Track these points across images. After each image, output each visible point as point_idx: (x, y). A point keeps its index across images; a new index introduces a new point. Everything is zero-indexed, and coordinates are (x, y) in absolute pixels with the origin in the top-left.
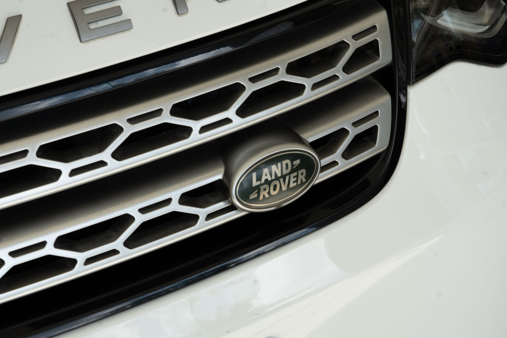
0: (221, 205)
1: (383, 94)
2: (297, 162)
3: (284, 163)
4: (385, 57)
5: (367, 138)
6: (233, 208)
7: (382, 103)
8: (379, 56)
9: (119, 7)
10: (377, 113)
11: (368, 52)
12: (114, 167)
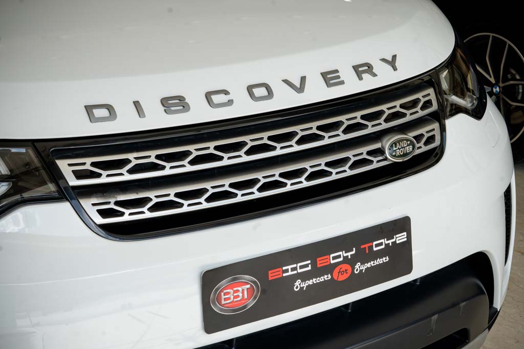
0: (381, 158)
1: (433, 122)
2: (409, 142)
3: (404, 142)
4: (435, 107)
5: (431, 139)
6: (386, 159)
7: (436, 126)
8: (432, 105)
9: (339, 76)
10: (434, 129)
11: (428, 104)
12: (343, 137)
